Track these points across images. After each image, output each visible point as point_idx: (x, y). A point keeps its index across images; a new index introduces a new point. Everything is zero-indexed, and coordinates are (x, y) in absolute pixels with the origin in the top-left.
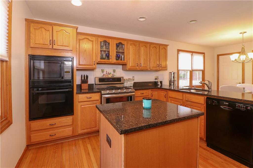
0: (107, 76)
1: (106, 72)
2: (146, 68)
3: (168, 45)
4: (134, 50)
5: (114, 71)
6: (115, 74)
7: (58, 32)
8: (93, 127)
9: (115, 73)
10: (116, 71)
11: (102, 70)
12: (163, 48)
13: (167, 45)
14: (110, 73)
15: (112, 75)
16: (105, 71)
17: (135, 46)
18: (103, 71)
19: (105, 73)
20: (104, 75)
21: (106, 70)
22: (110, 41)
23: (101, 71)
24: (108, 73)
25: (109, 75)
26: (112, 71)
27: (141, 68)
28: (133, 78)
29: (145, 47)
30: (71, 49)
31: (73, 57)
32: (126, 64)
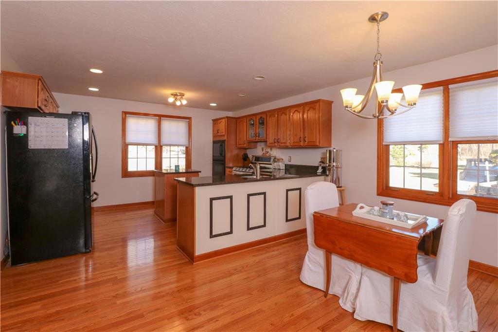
0: (266, 155)
1: (265, 151)
2: (285, 144)
4: (272, 123)
5: (271, 149)
6: (272, 153)
7: (220, 123)
9: (272, 151)
11: (262, 148)
12: (309, 109)
15: (269, 154)
16: (264, 149)
24: (267, 152)
27: (279, 144)
29: (284, 115)
30: (224, 134)
31: (225, 140)
32: (266, 141)
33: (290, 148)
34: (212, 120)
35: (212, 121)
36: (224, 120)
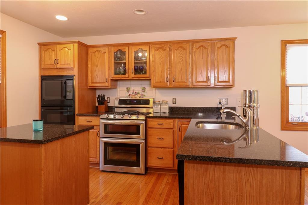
0: (133, 97)
1: (133, 91)
2: (184, 84)
3: (236, 38)
4: (161, 58)
5: (144, 90)
6: (144, 94)
7: (62, 50)
8: (93, 157)
9: (146, 92)
10: (146, 90)
11: (127, 88)
12: (221, 47)
13: (233, 40)
14: (138, 92)
15: (140, 95)
16: (131, 90)
17: (164, 50)
18: (128, 90)
19: (131, 92)
20: (130, 95)
21: (133, 89)
22: (126, 49)
23: (126, 90)
24: (135, 93)
25: (137, 94)
26: (141, 89)
27: (174, 84)
28: (174, 100)
29: (182, 49)
30: (72, 66)
31: (75, 75)
32: (150, 80)
33: (191, 88)
34: (39, 44)
35: (38, 46)
36: (72, 45)
